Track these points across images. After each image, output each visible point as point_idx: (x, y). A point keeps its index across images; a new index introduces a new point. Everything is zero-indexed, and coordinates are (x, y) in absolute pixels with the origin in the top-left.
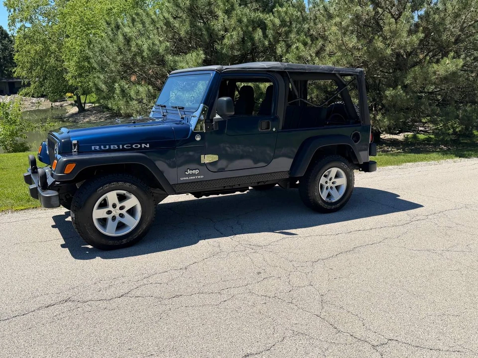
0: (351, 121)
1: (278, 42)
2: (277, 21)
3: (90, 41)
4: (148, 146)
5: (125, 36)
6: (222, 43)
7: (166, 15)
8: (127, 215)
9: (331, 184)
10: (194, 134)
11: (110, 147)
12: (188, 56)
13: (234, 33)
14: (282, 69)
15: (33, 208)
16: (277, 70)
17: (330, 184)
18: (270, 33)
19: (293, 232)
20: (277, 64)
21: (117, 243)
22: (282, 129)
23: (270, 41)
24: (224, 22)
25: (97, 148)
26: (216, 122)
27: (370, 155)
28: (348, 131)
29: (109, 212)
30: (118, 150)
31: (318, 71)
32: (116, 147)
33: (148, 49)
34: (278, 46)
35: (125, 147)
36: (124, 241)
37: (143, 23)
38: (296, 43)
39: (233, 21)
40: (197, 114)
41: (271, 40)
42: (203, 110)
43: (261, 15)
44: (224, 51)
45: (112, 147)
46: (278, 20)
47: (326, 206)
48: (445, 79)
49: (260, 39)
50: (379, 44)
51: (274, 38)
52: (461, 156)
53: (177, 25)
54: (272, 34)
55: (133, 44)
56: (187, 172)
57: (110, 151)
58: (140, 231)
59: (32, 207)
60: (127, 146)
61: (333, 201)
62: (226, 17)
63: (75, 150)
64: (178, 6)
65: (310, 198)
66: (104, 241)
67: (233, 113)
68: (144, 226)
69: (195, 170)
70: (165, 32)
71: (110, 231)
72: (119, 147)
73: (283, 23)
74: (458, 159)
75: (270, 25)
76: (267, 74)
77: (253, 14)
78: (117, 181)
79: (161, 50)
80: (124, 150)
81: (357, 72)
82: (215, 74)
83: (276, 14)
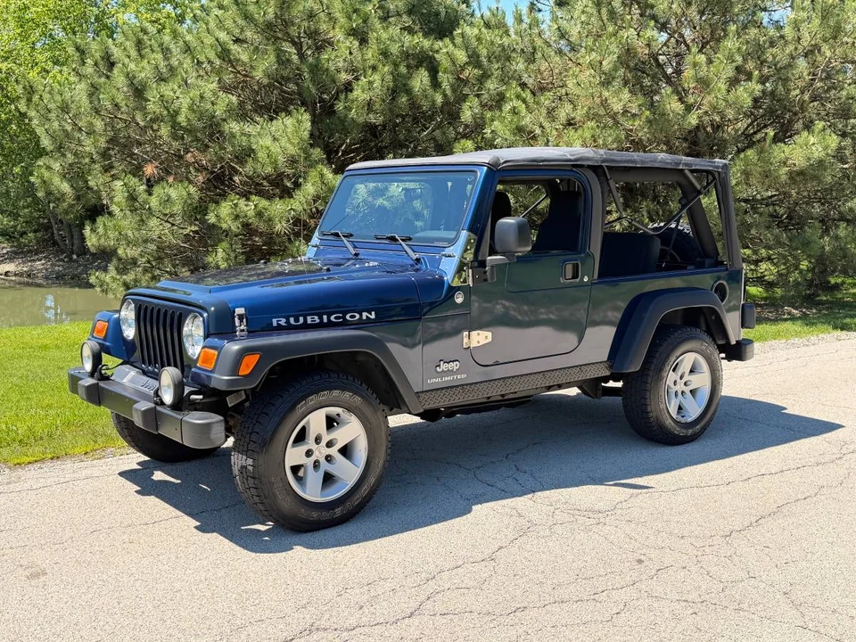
0: (708, 261)
1: (464, 98)
2: (461, 56)
3: (31, 87)
4: (373, 316)
5: (130, 78)
6: (346, 98)
7: (223, 36)
8: (339, 458)
9: (683, 385)
10: (453, 290)
11: (305, 320)
12: (277, 125)
13: (376, 77)
14: (597, 161)
15: (52, 459)
16: (590, 163)
17: (680, 387)
18: (445, 79)
19: (642, 484)
20: (589, 152)
21: (326, 515)
22: (599, 277)
23: (445, 95)
24: (351, 53)
25: (283, 322)
26: (492, 267)
27: (743, 326)
28: (706, 280)
29: (309, 453)
30: (321, 326)
31: (657, 165)
32: (317, 320)
33: (191, 109)
34: (466, 106)
35: (332, 318)
36: (338, 511)
37: (166, 52)
38: (511, 100)
39: (371, 53)
40: (456, 250)
41: (449, 92)
42: (468, 242)
43: (426, 43)
44: (353, 114)
45: (309, 320)
46: (464, 53)
47: (677, 430)
48: (798, 176)
49: (425, 91)
50: (675, 106)
51: (454, 91)
52: (844, 328)
53: (244, 57)
54: (449, 82)
55: (152, 95)
56: (439, 366)
57: (306, 327)
58: (364, 490)
59: (50, 456)
60: (335, 318)
61: (689, 420)
62: (356, 43)
63: (242, 327)
64: (247, 17)
65: (651, 415)
66: (303, 513)
67: (530, 248)
68: (372, 480)
69: (453, 361)
70: (219, 72)
71: (312, 491)
72: (321, 318)
73: (474, 59)
74: (838, 333)
75: (444, 62)
76: (572, 170)
77: (407, 39)
78: (331, 389)
79: (219, 111)
80: (330, 325)
81: (718, 167)
82: (487, 171)
83: (458, 40)
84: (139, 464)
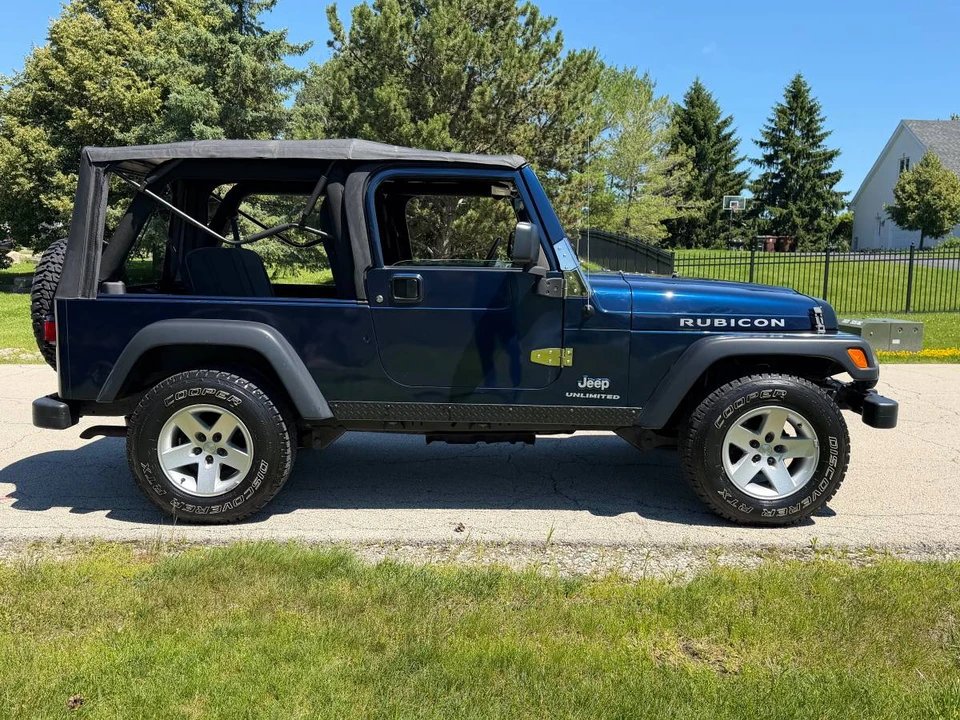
84: (813, 523)
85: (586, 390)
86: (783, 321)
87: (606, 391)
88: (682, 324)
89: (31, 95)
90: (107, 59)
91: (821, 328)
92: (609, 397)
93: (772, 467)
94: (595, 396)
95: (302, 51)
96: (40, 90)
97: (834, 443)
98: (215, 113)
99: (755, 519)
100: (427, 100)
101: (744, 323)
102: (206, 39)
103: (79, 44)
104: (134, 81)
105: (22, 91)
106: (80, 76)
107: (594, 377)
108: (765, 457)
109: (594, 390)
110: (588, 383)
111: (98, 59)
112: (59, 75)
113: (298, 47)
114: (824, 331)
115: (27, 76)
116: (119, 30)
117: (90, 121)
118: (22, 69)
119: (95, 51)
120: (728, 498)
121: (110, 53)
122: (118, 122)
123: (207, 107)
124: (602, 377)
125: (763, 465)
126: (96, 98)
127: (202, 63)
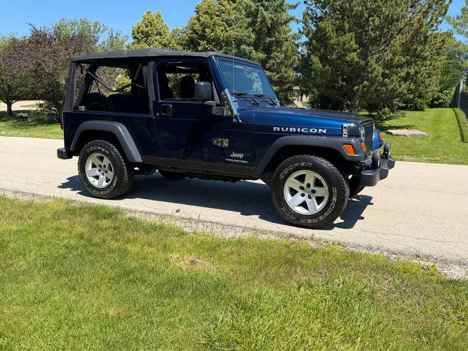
85: (234, 158)
86: (325, 130)
87: (242, 159)
88: (275, 130)
89: (188, 37)
90: (215, 18)
91: (345, 134)
92: (243, 162)
93: (309, 200)
94: (237, 161)
95: (295, 7)
96: (191, 34)
97: (334, 190)
98: (252, 40)
99: (297, 223)
100: (345, 26)
101: (304, 130)
102: (250, 5)
103: (206, 13)
104: (225, 28)
105: (184, 35)
106: (204, 26)
107: (237, 152)
108: (306, 195)
109: (237, 158)
110: (234, 155)
111: (212, 19)
112: (197, 27)
113: (293, 6)
114: (346, 136)
115: (186, 28)
116: (221, 5)
117: (207, 47)
118: (186, 25)
119: (211, 15)
120: (285, 211)
121: (217, 16)
122: (218, 46)
123: (249, 37)
124: (240, 153)
125: (306, 198)
126: (209, 36)
127: (250, 17)
